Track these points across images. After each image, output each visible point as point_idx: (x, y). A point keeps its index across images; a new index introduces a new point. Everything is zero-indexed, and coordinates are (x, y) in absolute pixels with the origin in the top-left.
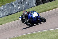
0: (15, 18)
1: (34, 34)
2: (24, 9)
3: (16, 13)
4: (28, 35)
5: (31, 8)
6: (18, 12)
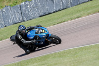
0: (55, 21)
1: (86, 49)
2: (70, 5)
3: (57, 11)
4: (76, 49)
5: (82, 5)
6: (59, 10)
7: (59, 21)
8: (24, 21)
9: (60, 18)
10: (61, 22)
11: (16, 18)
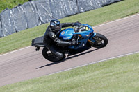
7: (130, 12)
8: (81, 12)
9: (130, 7)
10: (133, 14)
11: (69, 8)
